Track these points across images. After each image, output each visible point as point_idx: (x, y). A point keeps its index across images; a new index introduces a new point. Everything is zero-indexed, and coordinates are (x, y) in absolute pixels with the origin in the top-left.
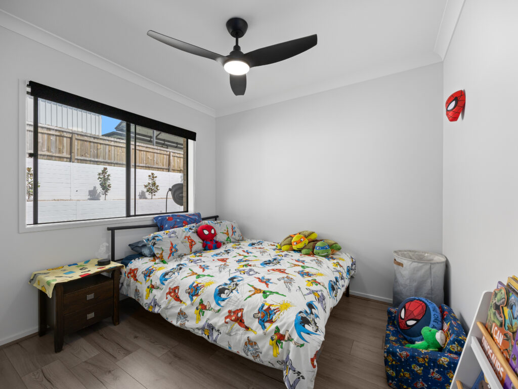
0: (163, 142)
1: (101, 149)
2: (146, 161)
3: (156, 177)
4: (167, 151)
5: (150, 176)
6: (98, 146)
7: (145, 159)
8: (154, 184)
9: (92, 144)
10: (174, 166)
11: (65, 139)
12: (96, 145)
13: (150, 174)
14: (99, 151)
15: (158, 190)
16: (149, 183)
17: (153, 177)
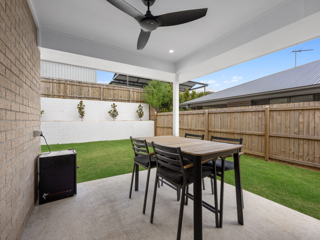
0: (123, 82)
1: (83, 89)
2: (113, 96)
3: (116, 106)
4: (128, 88)
5: (112, 105)
6: (81, 88)
7: (112, 95)
8: (115, 111)
9: (78, 87)
10: (133, 99)
11: (62, 84)
12: (80, 87)
13: (112, 104)
14: (82, 91)
15: (118, 115)
16: (111, 111)
17: (114, 106)
